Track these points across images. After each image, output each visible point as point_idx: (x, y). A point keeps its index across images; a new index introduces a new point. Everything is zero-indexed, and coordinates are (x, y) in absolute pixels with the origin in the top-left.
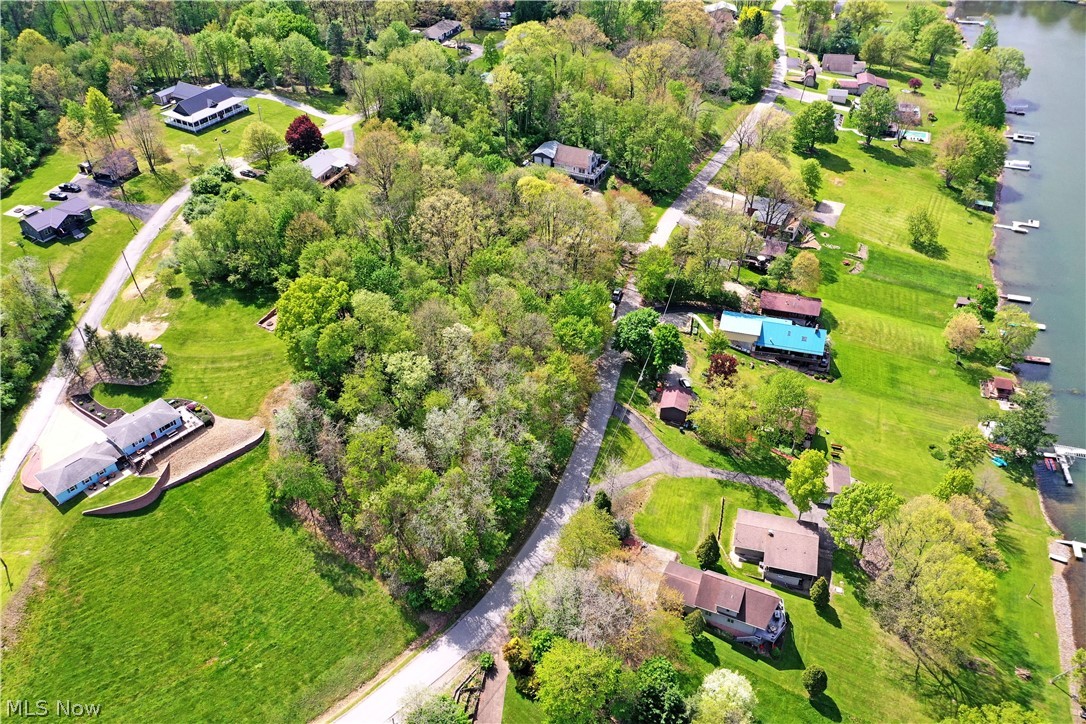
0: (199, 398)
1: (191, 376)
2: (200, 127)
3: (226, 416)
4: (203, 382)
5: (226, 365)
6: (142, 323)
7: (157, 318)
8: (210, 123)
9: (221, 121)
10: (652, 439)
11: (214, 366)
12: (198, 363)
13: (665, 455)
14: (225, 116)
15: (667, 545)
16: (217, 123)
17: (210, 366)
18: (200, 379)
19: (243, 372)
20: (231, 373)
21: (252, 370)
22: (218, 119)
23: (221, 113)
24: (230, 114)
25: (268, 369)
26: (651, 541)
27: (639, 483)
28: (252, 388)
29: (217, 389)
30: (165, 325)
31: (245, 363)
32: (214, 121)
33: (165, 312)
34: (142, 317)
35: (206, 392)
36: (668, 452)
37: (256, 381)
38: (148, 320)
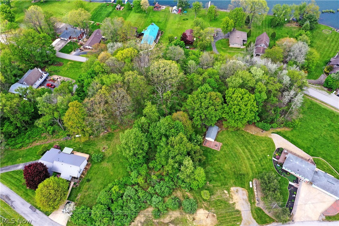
0: (270, 158)
1: (260, 165)
3: (274, 145)
4: (261, 159)
5: (248, 154)
6: (235, 201)
7: (229, 194)
11: (250, 158)
12: (251, 165)
17: (251, 160)
18: (260, 161)
19: (249, 147)
20: (252, 151)
21: (246, 144)
25: (243, 139)
28: (256, 141)
29: (262, 153)
30: (232, 189)
31: (244, 147)
33: (224, 193)
34: (231, 202)
35: (266, 156)
37: (251, 141)
38: (232, 198)
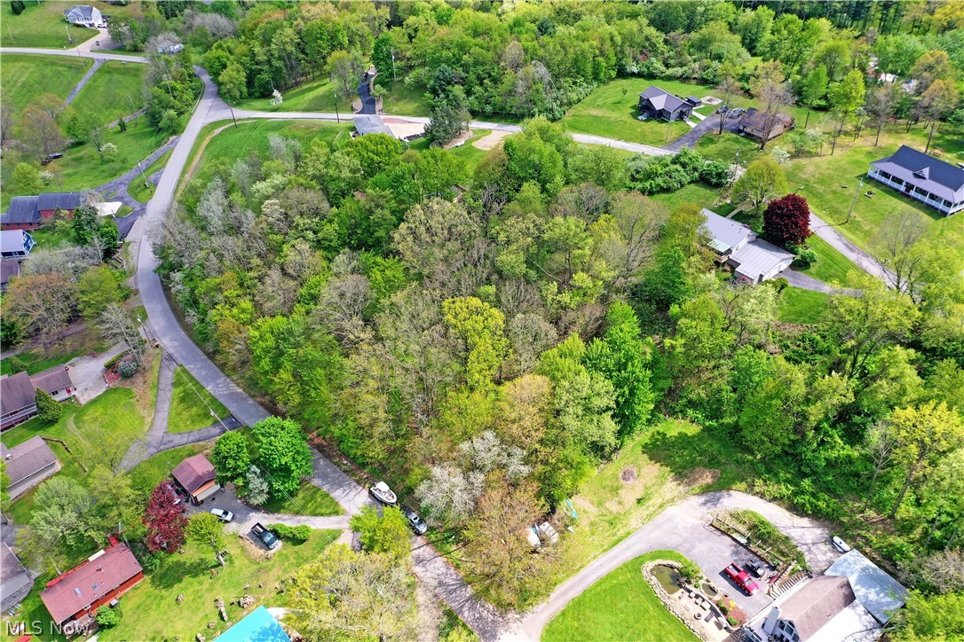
2: (877, 176)
8: (889, 182)
9: (902, 193)
10: (184, 440)
13: (161, 443)
14: (912, 193)
15: (94, 402)
16: (897, 190)
22: (902, 188)
23: (910, 187)
24: (920, 197)
26: (108, 391)
27: (155, 406)
32: (896, 185)
36: (162, 447)
